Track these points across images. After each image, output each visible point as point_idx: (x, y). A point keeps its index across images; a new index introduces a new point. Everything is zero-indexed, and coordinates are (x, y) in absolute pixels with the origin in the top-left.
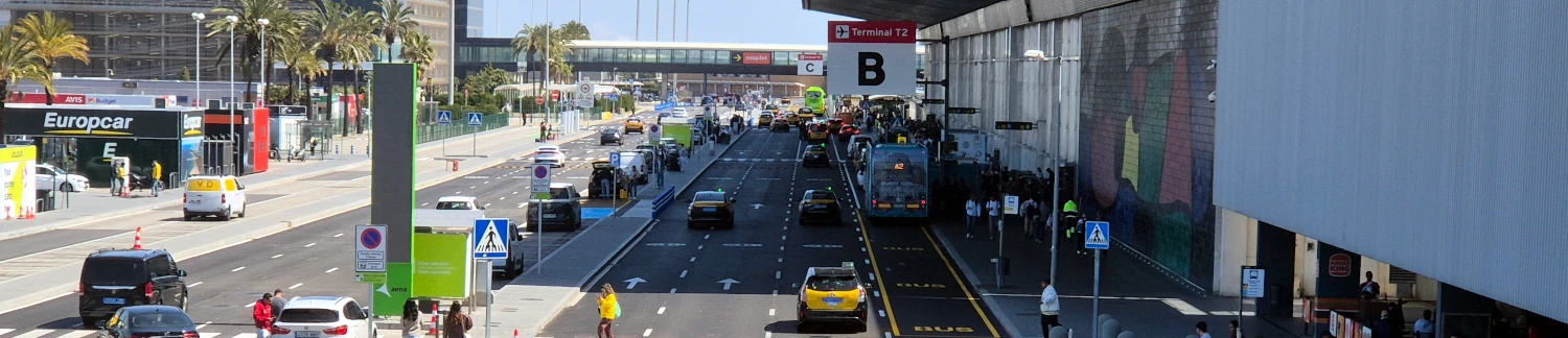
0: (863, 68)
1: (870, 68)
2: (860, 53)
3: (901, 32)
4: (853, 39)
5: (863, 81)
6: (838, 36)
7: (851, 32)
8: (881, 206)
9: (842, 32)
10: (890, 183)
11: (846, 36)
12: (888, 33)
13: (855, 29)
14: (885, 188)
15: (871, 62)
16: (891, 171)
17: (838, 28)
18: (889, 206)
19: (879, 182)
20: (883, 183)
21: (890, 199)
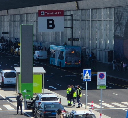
0: (49, 24)
1: (51, 24)
2: (48, 20)
3: (59, 13)
4: (46, 15)
5: (49, 28)
6: (41, 15)
7: (45, 14)
8: (68, 64)
9: (43, 13)
10: (70, 57)
11: (44, 14)
12: (55, 14)
13: (46, 13)
14: (69, 59)
15: (51, 22)
16: (70, 54)
17: (41, 12)
18: (70, 64)
19: (67, 57)
20: (68, 57)
21: (70, 62)
